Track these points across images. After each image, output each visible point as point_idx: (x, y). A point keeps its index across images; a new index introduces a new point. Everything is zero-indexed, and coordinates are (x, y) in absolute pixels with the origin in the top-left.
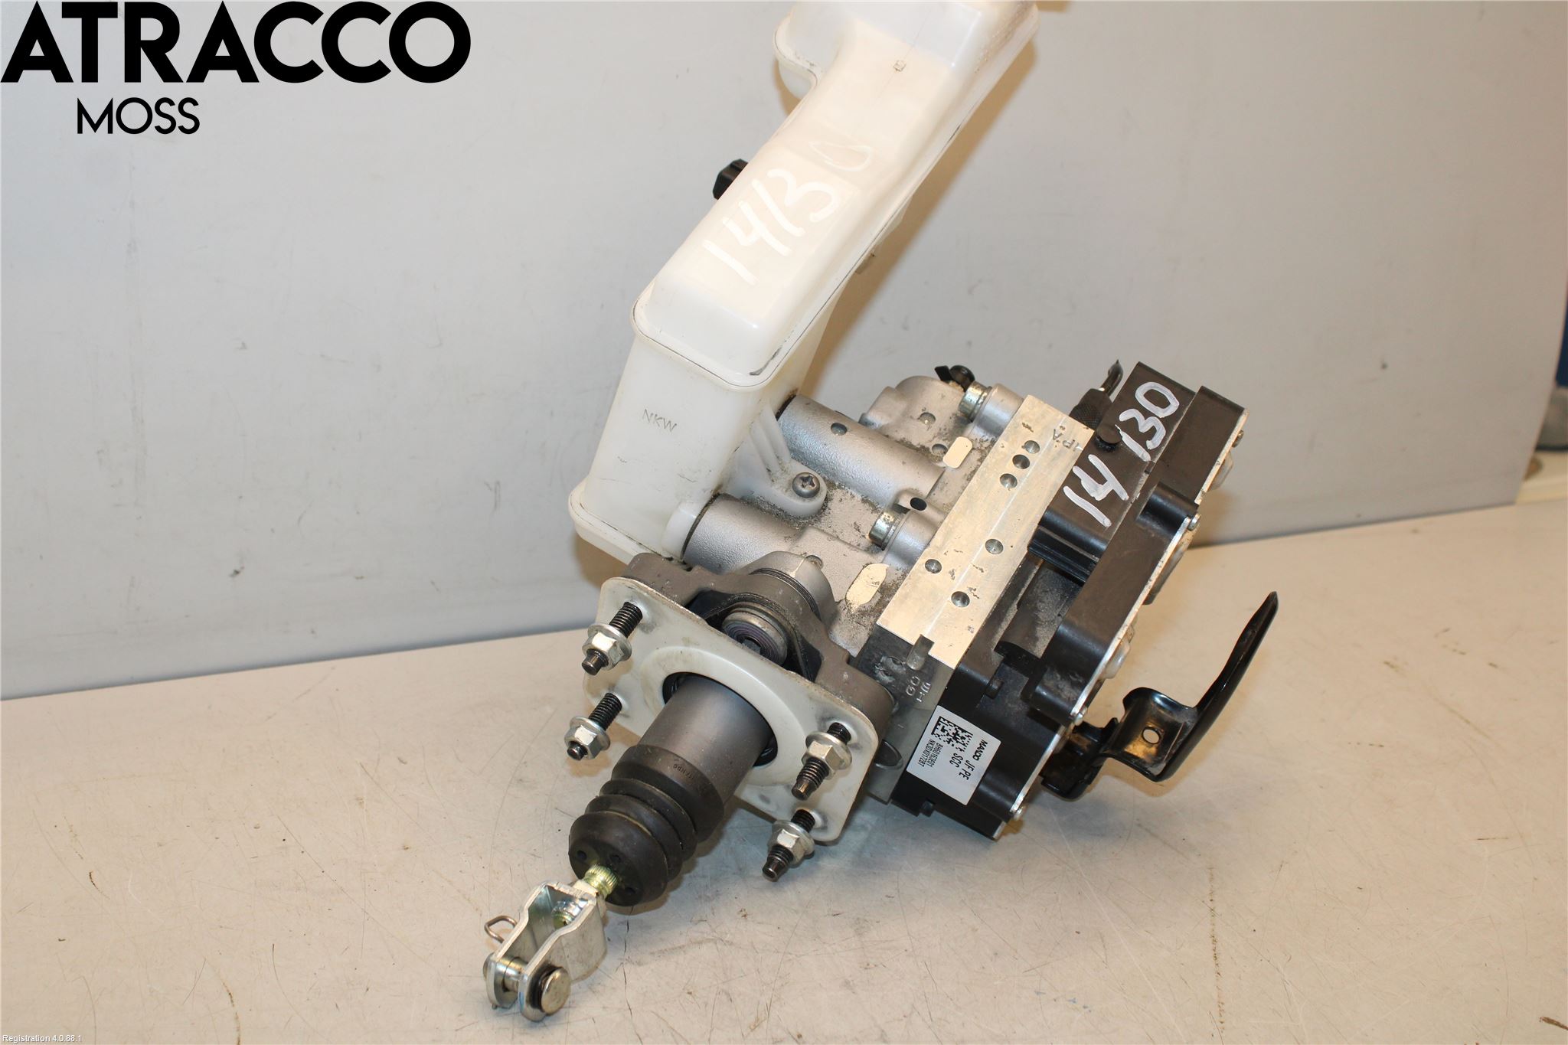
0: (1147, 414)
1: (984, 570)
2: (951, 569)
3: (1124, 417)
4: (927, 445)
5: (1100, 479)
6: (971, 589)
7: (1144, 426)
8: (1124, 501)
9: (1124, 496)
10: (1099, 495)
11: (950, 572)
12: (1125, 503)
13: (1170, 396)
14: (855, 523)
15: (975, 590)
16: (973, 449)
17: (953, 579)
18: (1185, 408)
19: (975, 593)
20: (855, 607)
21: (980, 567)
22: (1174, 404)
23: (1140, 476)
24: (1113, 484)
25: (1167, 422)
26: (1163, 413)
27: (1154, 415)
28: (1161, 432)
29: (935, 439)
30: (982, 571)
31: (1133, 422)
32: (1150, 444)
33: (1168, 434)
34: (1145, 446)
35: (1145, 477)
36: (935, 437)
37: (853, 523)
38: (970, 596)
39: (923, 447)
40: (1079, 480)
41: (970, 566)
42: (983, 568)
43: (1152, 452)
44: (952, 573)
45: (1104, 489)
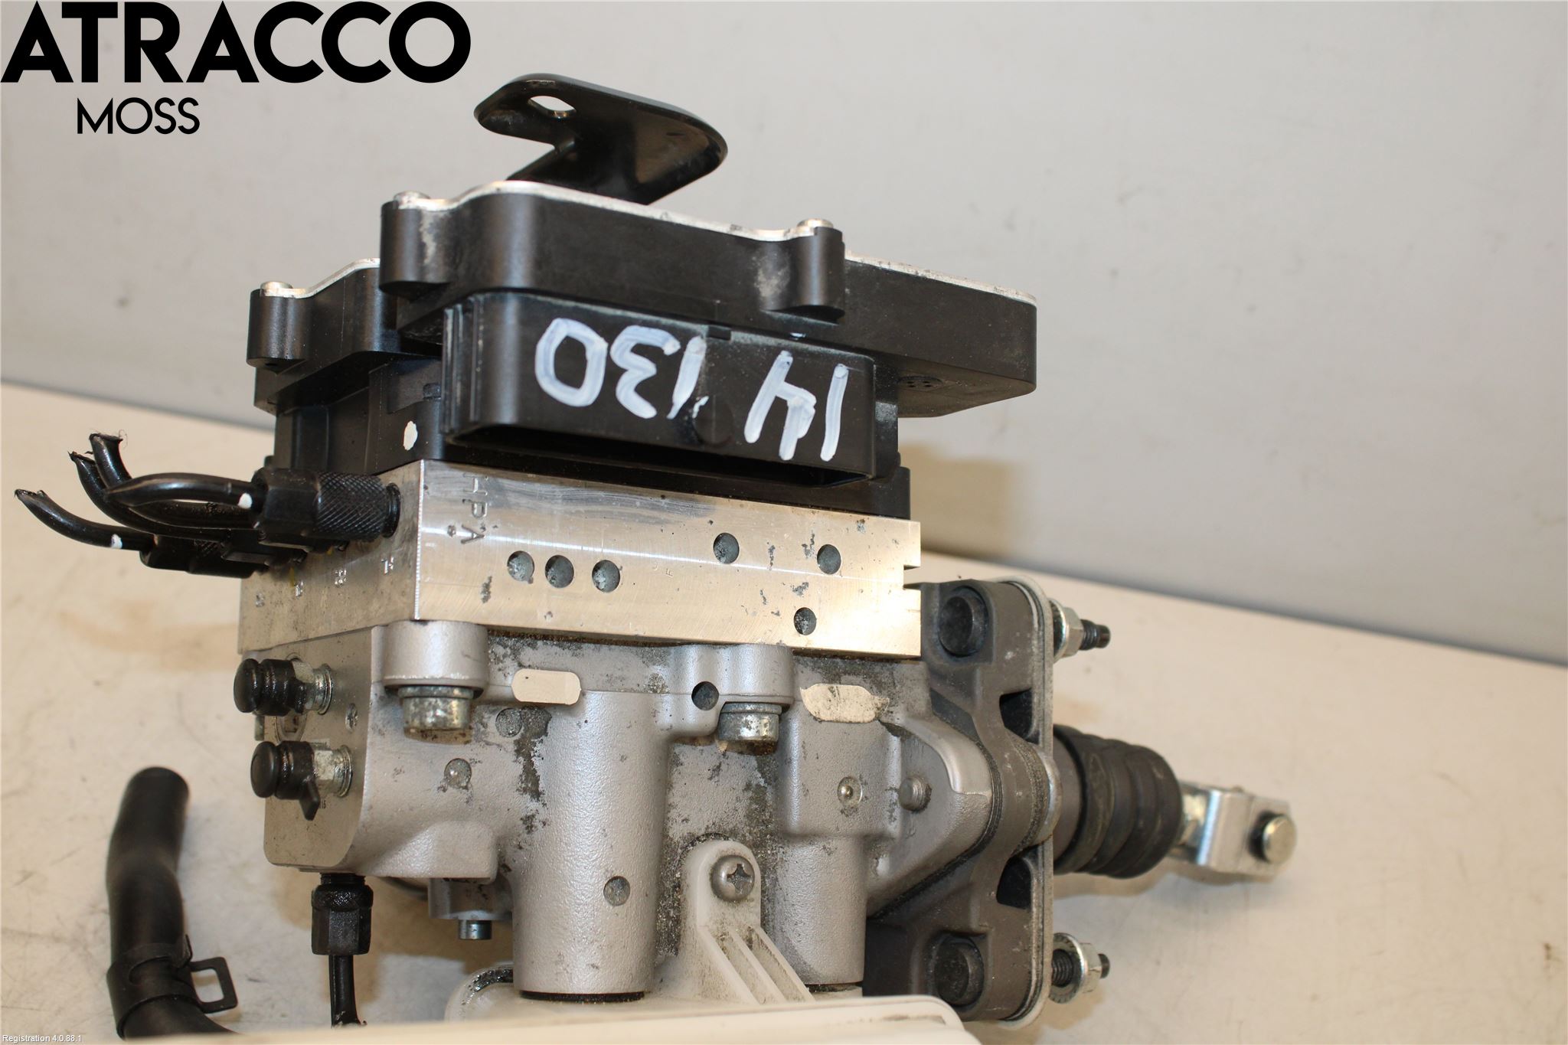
0: (613, 373)
1: (769, 547)
2: (795, 594)
3: (645, 410)
4: (512, 748)
5: (779, 410)
6: (807, 553)
7: (643, 369)
8: (793, 356)
9: (785, 359)
10: (806, 401)
11: (801, 594)
12: (795, 353)
13: (550, 341)
14: (711, 779)
15: (805, 546)
16: (521, 666)
17: (807, 584)
18: (560, 307)
19: (808, 543)
20: (878, 700)
21: (768, 555)
22: (561, 329)
23: (738, 345)
24: (775, 384)
25: (609, 331)
26: (595, 345)
27: (609, 359)
28: (632, 335)
29: (490, 739)
30: (773, 548)
31: (644, 389)
32: (670, 346)
33: (631, 322)
34: (679, 356)
35: (737, 336)
36: (488, 744)
37: (712, 782)
38: (817, 548)
39: (518, 752)
40: (800, 442)
41: (774, 569)
42: (767, 551)
43: (684, 338)
44: (800, 590)
45: (793, 396)
